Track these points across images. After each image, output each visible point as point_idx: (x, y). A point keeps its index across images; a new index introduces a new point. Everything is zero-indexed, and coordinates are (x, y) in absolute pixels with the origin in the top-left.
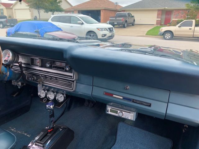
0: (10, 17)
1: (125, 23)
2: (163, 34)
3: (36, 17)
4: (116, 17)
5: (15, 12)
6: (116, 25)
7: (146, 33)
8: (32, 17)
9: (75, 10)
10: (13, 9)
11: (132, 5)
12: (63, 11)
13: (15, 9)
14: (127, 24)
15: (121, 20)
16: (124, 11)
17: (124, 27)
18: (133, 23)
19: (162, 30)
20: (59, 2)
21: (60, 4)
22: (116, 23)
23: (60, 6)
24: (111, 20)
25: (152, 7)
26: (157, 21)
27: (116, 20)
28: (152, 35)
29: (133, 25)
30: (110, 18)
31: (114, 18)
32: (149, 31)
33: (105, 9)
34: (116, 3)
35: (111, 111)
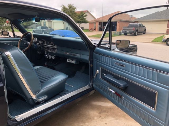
0: (50, 27)
1: (136, 32)
2: (166, 41)
3: (67, 27)
4: (128, 27)
5: (53, 24)
6: (128, 33)
7: (152, 40)
8: (65, 27)
9: (96, 22)
10: (52, 22)
11: (144, 17)
12: (87, 23)
13: (54, 22)
14: (138, 33)
15: (132, 29)
16: (137, 22)
17: (135, 35)
18: (144, 32)
19: (165, 37)
20: (85, 16)
21: (86, 17)
22: (128, 32)
23: (86, 19)
24: (123, 29)
25: (162, 19)
26: (167, 30)
27: (128, 29)
28: (157, 42)
29: (144, 33)
30: (123, 28)
31: (127, 28)
32: (156, 38)
33: (120, 21)
34: (131, 16)
35: (68, 61)
